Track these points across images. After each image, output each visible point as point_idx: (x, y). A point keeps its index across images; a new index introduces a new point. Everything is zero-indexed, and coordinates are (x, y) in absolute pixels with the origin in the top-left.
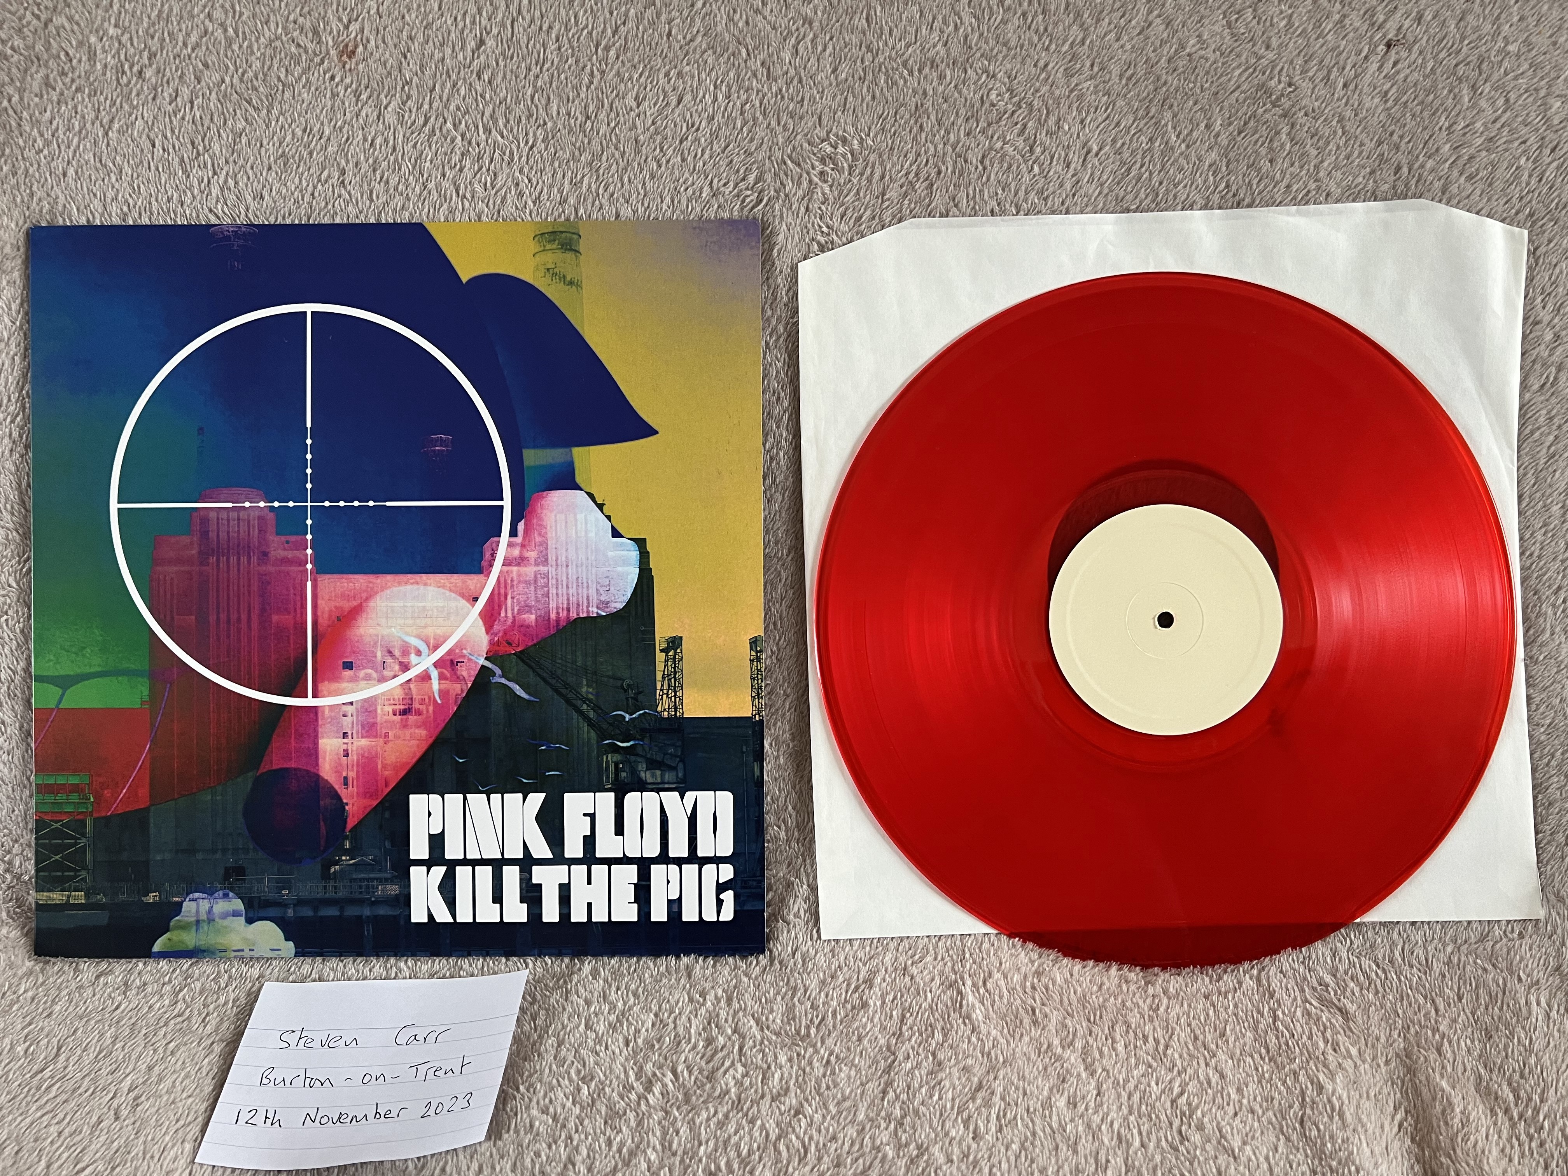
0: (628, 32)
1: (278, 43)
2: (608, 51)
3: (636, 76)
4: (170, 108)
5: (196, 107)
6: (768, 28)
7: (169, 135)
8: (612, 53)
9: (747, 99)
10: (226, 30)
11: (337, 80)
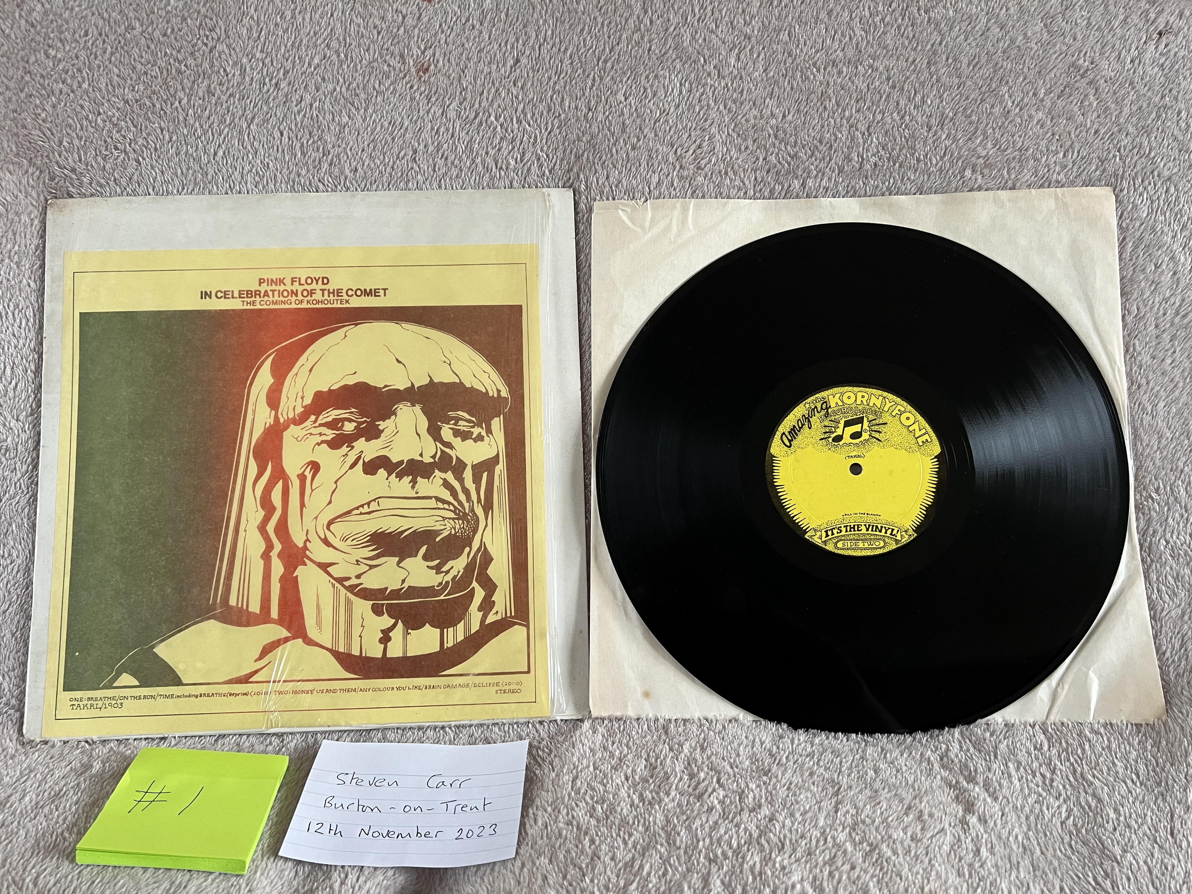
0: (621, 49)
1: (375, 64)
2: (606, 64)
3: (625, 79)
4: (296, 110)
5: (314, 108)
6: (719, 43)
7: (293, 128)
8: (609, 65)
9: (704, 91)
10: (339, 56)
11: (415, 88)
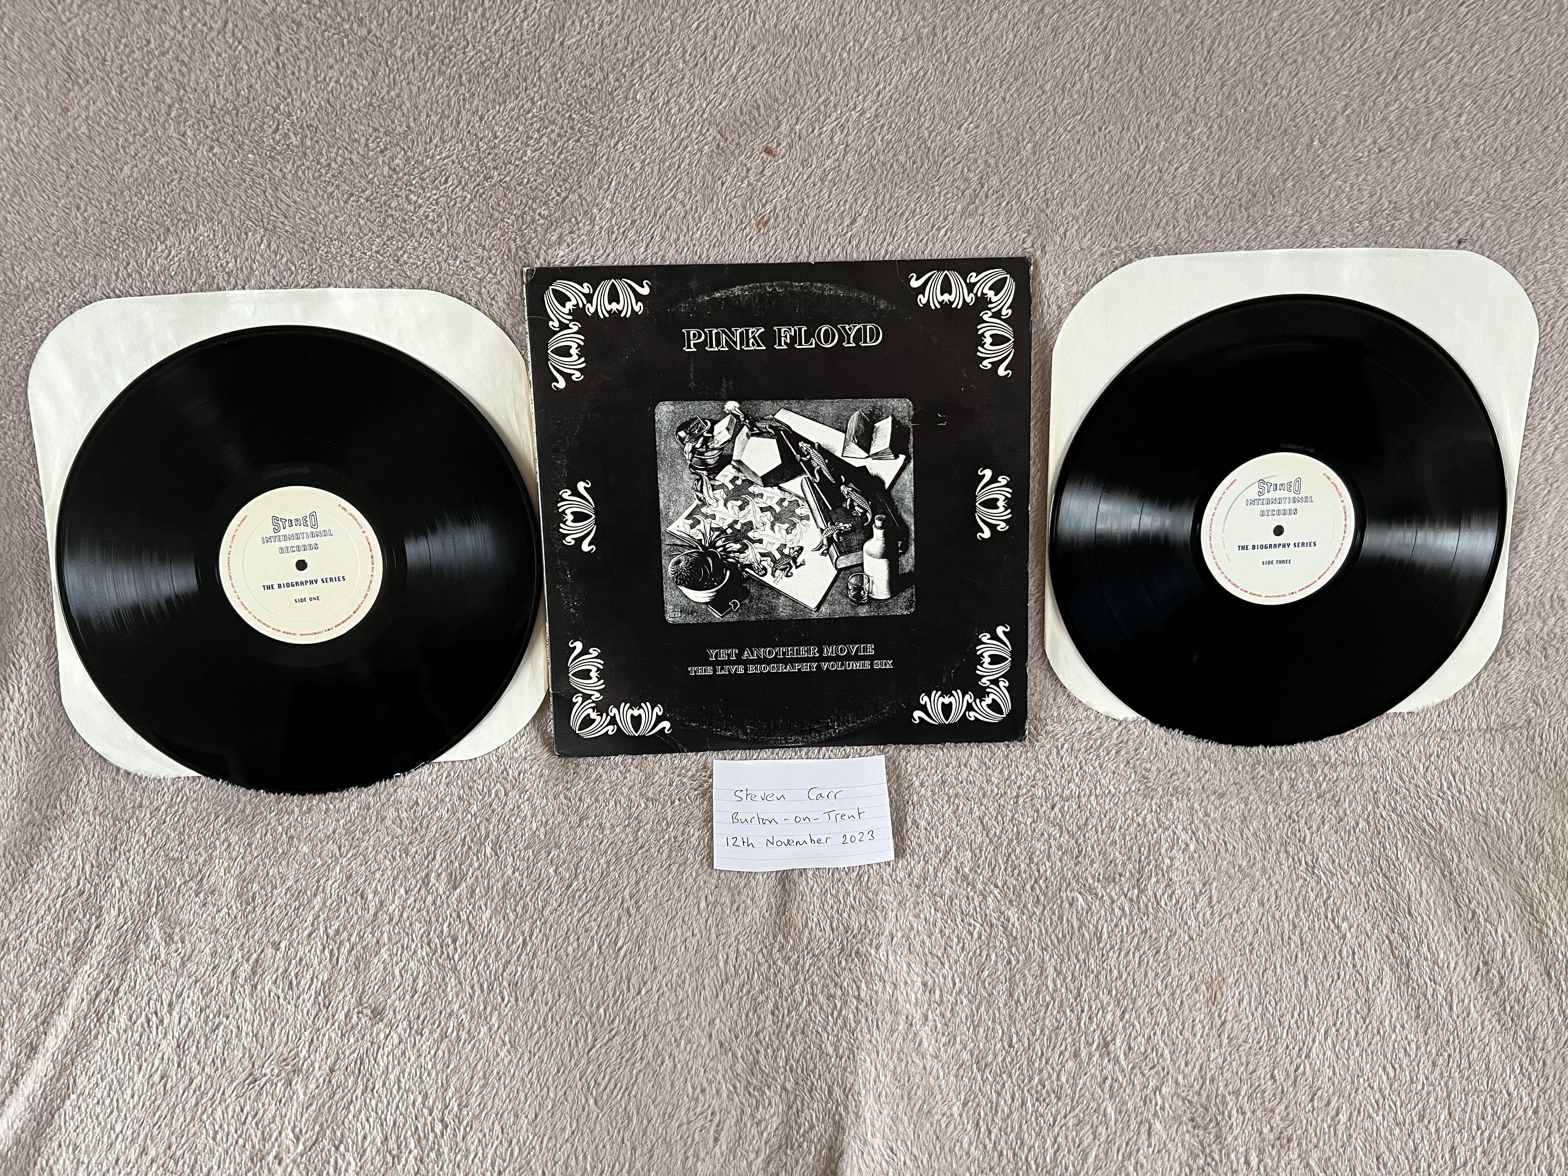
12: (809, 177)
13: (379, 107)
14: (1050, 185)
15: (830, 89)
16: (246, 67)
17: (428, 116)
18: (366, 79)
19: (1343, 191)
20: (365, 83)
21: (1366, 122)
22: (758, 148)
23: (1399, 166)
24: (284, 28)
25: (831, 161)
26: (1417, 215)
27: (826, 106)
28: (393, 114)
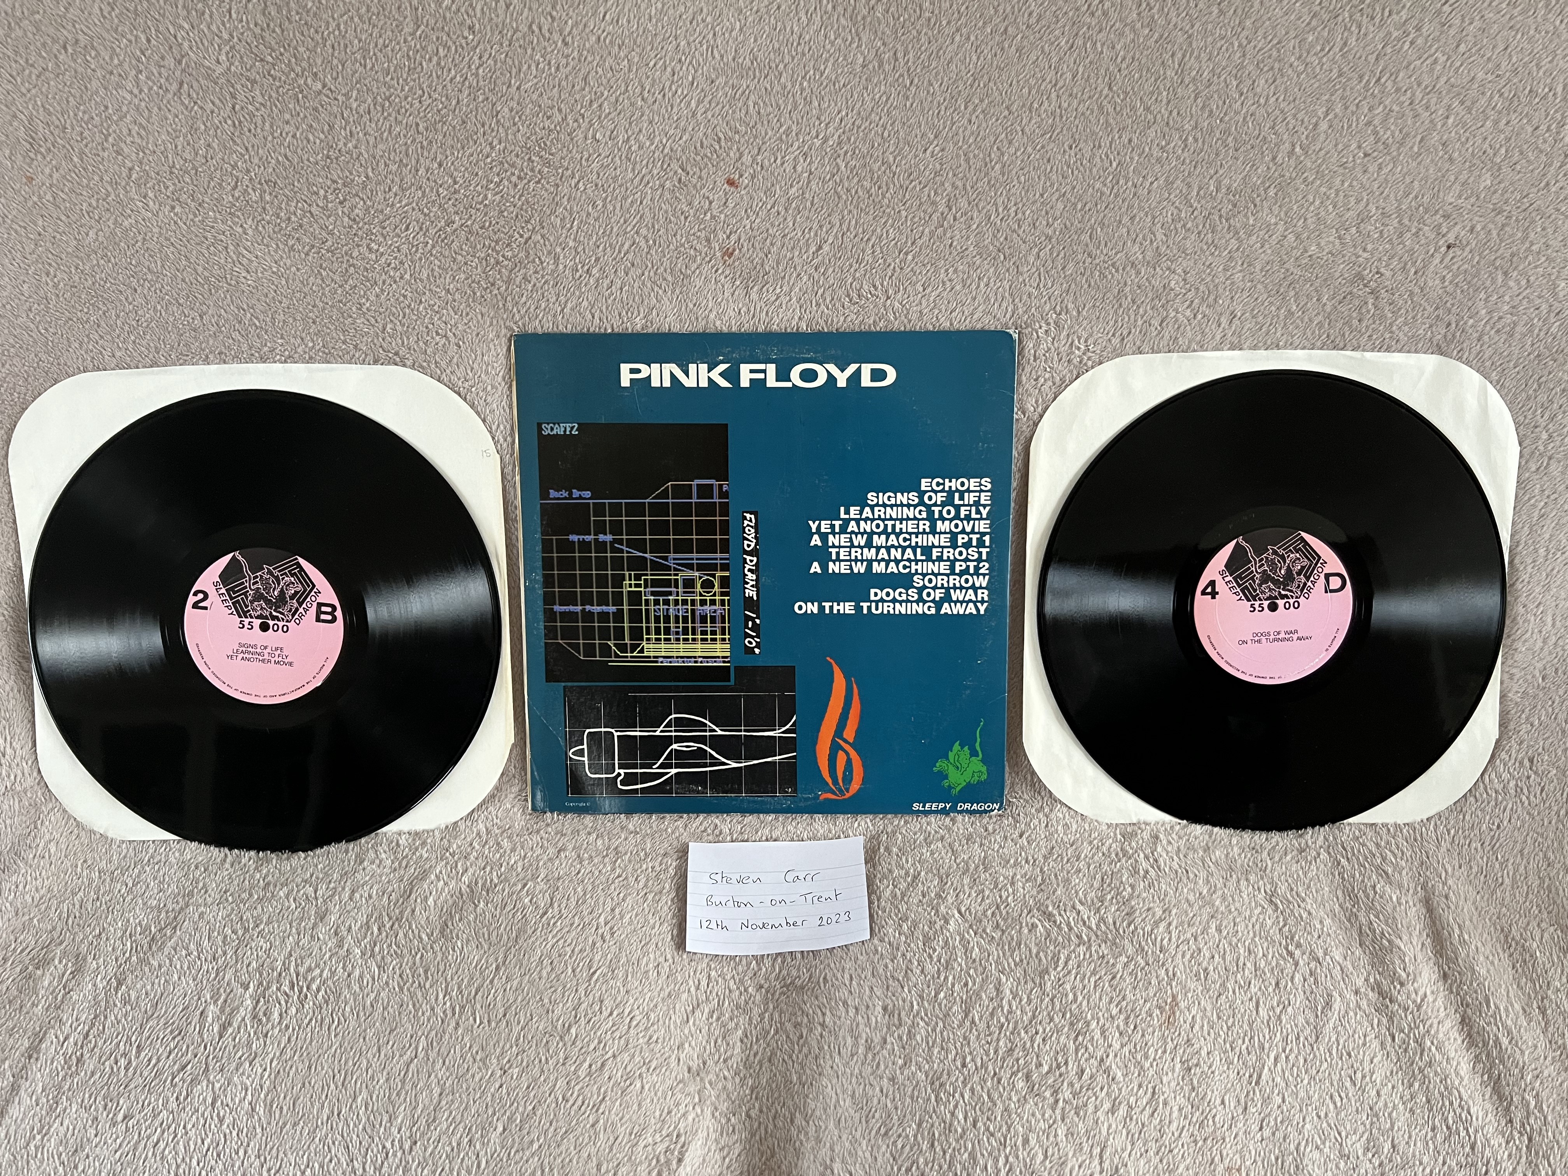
1: (682, 249)
2: (907, 256)
4: (607, 293)
6: (1020, 242)
11: (720, 272)
12: (773, 207)
13: (337, 159)
14: (1020, 205)
15: (791, 118)
16: (203, 127)
17: (386, 165)
18: (323, 132)
19: (1328, 198)
20: (322, 136)
21: (1350, 126)
22: (721, 181)
23: (1385, 171)
24: (239, 87)
25: (794, 189)
26: (1406, 221)
27: (787, 136)
28: (351, 165)
